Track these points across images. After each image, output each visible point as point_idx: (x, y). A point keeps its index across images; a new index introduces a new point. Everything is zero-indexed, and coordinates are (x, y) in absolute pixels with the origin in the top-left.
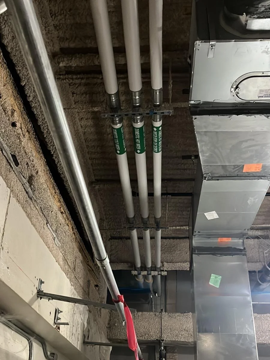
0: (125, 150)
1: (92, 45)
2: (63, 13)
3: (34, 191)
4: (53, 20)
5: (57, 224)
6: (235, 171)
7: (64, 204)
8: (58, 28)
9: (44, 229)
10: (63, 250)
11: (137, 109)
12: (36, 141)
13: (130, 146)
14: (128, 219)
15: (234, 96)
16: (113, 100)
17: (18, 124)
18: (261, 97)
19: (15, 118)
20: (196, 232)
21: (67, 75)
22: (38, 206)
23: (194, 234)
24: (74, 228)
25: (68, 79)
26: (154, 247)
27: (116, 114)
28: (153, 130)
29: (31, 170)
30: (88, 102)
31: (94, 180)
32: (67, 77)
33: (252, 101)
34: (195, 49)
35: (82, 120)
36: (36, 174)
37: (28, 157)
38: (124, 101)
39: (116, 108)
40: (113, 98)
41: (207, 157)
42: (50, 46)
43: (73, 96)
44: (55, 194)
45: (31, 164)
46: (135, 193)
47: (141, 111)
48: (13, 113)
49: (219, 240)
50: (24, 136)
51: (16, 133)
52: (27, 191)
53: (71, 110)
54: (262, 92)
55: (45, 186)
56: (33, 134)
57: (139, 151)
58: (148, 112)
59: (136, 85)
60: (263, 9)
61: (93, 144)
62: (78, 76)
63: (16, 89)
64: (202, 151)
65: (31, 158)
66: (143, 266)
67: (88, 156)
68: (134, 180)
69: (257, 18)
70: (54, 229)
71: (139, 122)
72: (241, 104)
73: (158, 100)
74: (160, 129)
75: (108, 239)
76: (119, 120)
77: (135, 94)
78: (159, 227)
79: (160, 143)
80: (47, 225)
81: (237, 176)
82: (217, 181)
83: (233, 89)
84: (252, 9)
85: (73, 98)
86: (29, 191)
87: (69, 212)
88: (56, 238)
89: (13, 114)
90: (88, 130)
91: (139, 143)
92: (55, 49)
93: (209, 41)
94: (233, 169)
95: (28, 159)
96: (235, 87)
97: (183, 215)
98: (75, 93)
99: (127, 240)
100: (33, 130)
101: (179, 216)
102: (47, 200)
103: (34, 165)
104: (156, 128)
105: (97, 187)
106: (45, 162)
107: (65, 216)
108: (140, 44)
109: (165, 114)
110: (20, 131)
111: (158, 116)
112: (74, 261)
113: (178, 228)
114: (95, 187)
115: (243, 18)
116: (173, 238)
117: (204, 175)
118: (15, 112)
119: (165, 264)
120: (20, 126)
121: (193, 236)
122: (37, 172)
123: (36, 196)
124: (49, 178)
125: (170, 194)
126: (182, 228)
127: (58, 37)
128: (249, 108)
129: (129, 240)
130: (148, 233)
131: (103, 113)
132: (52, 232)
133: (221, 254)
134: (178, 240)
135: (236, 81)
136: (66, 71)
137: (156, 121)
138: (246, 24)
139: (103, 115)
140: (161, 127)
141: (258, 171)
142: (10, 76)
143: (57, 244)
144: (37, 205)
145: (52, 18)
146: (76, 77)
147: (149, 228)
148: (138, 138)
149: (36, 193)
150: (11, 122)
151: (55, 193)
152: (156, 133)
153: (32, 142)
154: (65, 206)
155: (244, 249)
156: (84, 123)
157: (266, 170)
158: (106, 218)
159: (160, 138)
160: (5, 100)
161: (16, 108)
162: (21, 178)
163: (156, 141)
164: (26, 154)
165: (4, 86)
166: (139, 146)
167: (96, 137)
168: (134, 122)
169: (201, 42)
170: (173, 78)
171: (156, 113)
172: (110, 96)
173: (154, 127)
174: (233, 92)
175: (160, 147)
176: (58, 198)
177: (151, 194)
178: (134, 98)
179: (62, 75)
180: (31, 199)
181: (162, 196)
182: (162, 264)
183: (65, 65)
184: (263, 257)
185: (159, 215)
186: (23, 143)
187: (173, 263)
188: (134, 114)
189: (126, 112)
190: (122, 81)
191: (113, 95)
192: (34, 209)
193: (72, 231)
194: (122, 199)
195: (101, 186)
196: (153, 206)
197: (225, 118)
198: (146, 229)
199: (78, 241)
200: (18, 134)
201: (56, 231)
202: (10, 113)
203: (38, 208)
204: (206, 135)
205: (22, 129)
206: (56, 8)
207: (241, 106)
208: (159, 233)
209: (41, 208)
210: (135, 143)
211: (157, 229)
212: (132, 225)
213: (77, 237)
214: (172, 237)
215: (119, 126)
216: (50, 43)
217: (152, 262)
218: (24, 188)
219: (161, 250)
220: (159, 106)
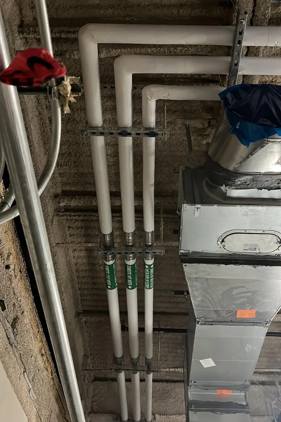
0: (116, 285)
1: (92, 189)
2: (69, 164)
3: (15, 335)
4: (58, 169)
5: (36, 370)
6: (229, 316)
7: (46, 344)
8: (62, 175)
9: (20, 379)
10: (38, 404)
11: (130, 248)
12: (27, 279)
13: (122, 277)
14: (115, 359)
15: (220, 248)
16: (107, 239)
17: (12, 267)
18: (246, 250)
19: (10, 261)
20: (192, 381)
21: (65, 213)
22: (18, 353)
23: (190, 384)
24: (53, 371)
25: (65, 215)
26: (144, 392)
27: (109, 252)
28: (145, 267)
29: (17, 311)
30: (83, 235)
31: (82, 311)
32: (65, 214)
33: (239, 253)
34: (182, 210)
35: (76, 251)
36: (21, 314)
37: (16, 298)
38: (117, 236)
39: (110, 246)
40: (108, 238)
41: (198, 301)
42: (53, 189)
43: (69, 230)
44: (38, 334)
45: (18, 304)
46: (125, 327)
47: (134, 249)
48: (8, 256)
49: (218, 392)
50: (16, 277)
51: (8, 275)
52: (9, 337)
53: (66, 245)
54: (246, 246)
55: (28, 327)
56: (25, 273)
57: (130, 287)
58: (141, 251)
59: (130, 226)
60: (239, 183)
61: (83, 275)
62: (76, 214)
63: (16, 232)
64: (194, 296)
65: (19, 299)
66: (131, 418)
67: (77, 286)
68: (124, 313)
69: (235, 189)
70: (31, 378)
71: (131, 260)
72: (228, 255)
73: (150, 240)
74: (152, 266)
75: (91, 381)
76: (111, 257)
77: (128, 235)
78: (151, 370)
79: (151, 280)
80: (24, 375)
81: (231, 321)
82: (211, 326)
83: (219, 243)
84: (230, 183)
85: (69, 231)
86: (11, 336)
87: (50, 353)
88: (32, 389)
89: (9, 258)
90: (80, 261)
91: (130, 279)
92: (57, 192)
93: (194, 204)
94: (227, 314)
95: (16, 300)
96: (221, 240)
97: (177, 353)
98: (71, 228)
99: (113, 382)
100: (26, 269)
101: (173, 354)
102: (28, 343)
103: (21, 305)
104: (148, 265)
105: (84, 319)
106: (33, 299)
107: (45, 358)
108: (134, 189)
109: (156, 254)
110: (12, 273)
111: (150, 255)
112: (48, 416)
113: (171, 370)
114: (81, 319)
115: (223, 188)
116: (167, 381)
117: (197, 319)
118: (11, 255)
119: (157, 416)
120: (13, 268)
121: (189, 387)
122: (23, 312)
123: (17, 341)
124: (34, 316)
125: (162, 330)
126: (176, 370)
127: (61, 182)
128: (236, 258)
129: (115, 382)
130: (137, 376)
131: (96, 251)
132: (28, 382)
133: (222, 412)
134: (172, 384)
135: (222, 236)
136: (65, 209)
137: (148, 260)
138: (226, 193)
139: (97, 253)
140: (153, 265)
141: (252, 317)
142: (12, 223)
143: (31, 397)
144: (17, 351)
145: (58, 167)
146: (74, 214)
147: (138, 370)
148: (129, 275)
149: (18, 337)
150: (6, 264)
151: (38, 332)
152: (147, 270)
153: (23, 281)
154: (46, 346)
155: (247, 404)
156: (76, 254)
157: (260, 317)
158: (91, 354)
159: (152, 275)
160: (3, 246)
161: (13, 251)
162: (5, 323)
163: (148, 278)
164: (15, 295)
165: (5, 233)
166: (130, 282)
167: (87, 268)
168: (127, 260)
169: (188, 205)
170: (164, 218)
171: (148, 253)
172: (104, 235)
173: (145, 264)
174: (220, 244)
175: (152, 283)
176: (40, 338)
177: (142, 329)
178: (127, 238)
179: (61, 212)
180: (11, 345)
181: (153, 331)
182: (153, 416)
183: (65, 205)
184: (272, 409)
185: (150, 355)
186: (13, 284)
187: (167, 415)
188: (127, 253)
189: (119, 250)
190: (117, 219)
191: (107, 235)
192: (13, 357)
193: (50, 376)
194: (110, 333)
195: (89, 318)
196: (144, 342)
197: (215, 266)
198: (136, 372)
199: (56, 388)
200: (10, 276)
201: (33, 380)
202: (6, 256)
203: (17, 354)
204: (197, 281)
205: (14, 271)
206: (63, 161)
207: (228, 256)
208: (151, 377)
209: (20, 354)
210: (127, 279)
211: (148, 372)
212: (119, 366)
213: (56, 383)
214: (165, 380)
215: (111, 262)
216: (53, 187)
217: (142, 414)
218: (6, 334)
219: (153, 397)
220: (151, 246)
